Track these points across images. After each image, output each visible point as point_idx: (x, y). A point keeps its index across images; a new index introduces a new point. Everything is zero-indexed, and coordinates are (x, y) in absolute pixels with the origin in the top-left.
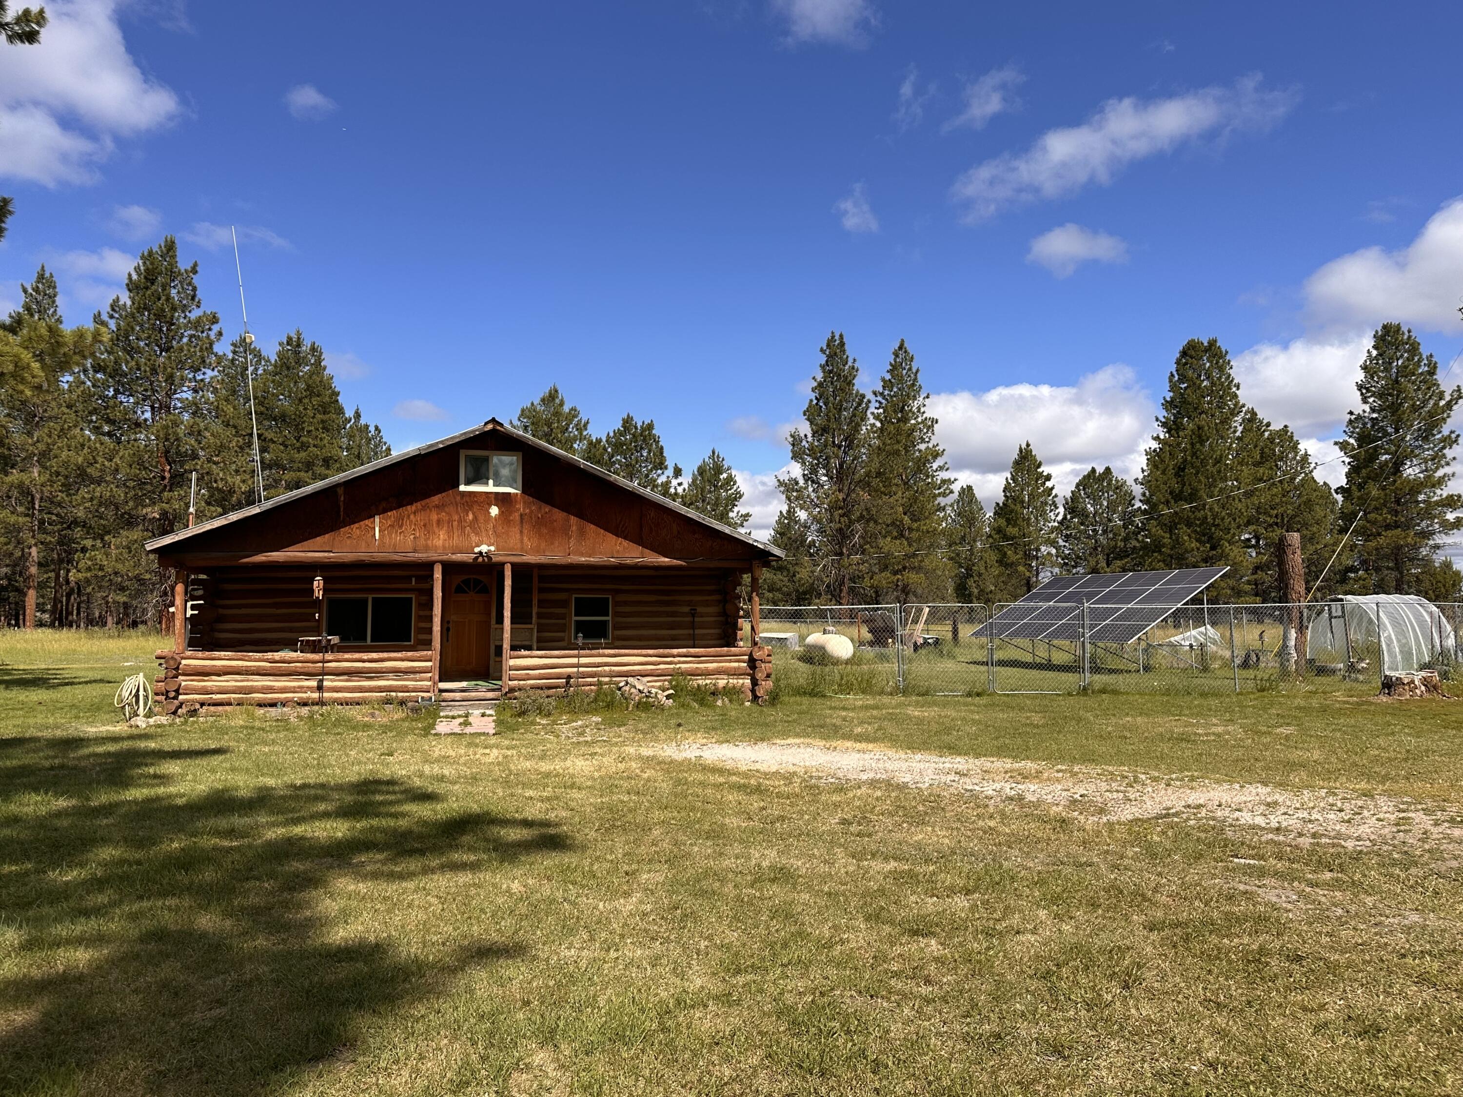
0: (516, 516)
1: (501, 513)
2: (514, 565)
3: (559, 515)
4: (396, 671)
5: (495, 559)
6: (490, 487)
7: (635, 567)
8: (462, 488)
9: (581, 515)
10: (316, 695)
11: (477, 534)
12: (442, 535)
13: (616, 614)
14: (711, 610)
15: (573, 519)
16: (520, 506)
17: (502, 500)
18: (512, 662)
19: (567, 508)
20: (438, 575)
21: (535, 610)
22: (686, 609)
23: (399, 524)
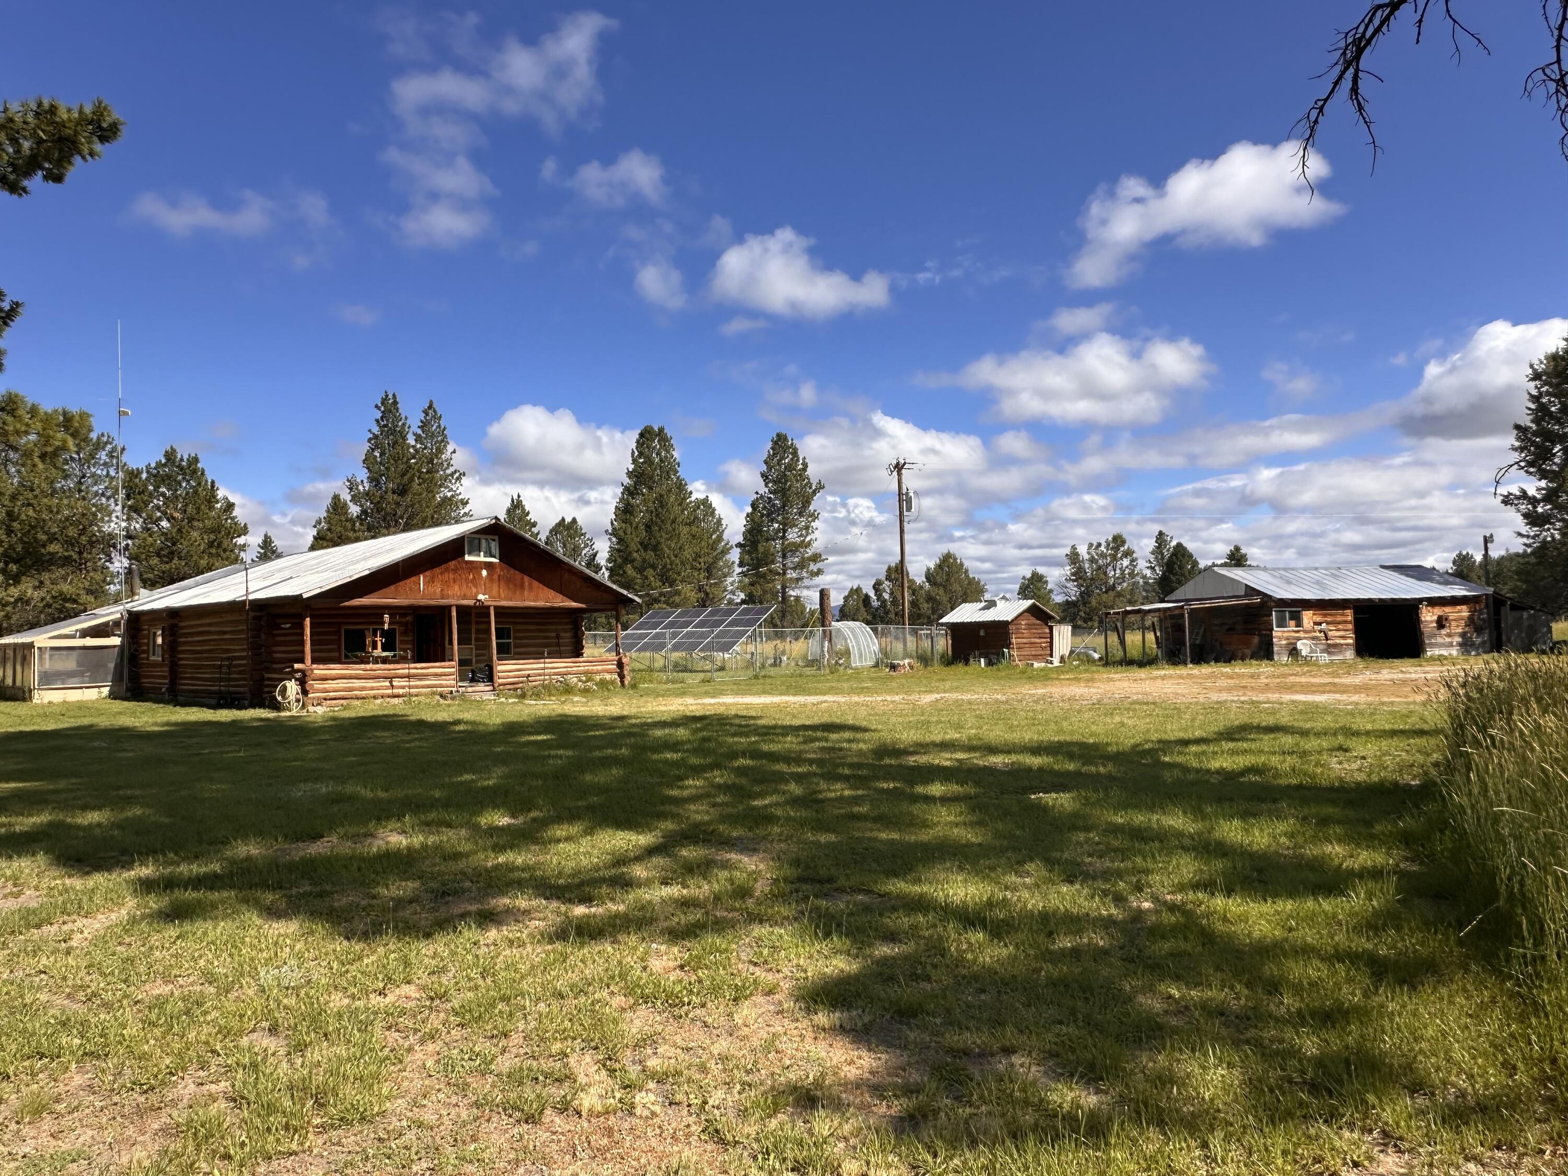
0: (495, 576)
1: (488, 574)
2: (496, 608)
3: (518, 575)
4: (436, 675)
5: (486, 604)
6: (482, 558)
7: (559, 608)
8: (467, 558)
9: (530, 576)
10: (389, 691)
11: (476, 587)
12: (456, 587)
13: (515, 638)
14: (568, 635)
15: (526, 578)
16: (498, 570)
17: (488, 566)
18: (500, 668)
19: (523, 571)
20: (454, 614)
21: (473, 636)
22: (554, 634)
23: (432, 580)
